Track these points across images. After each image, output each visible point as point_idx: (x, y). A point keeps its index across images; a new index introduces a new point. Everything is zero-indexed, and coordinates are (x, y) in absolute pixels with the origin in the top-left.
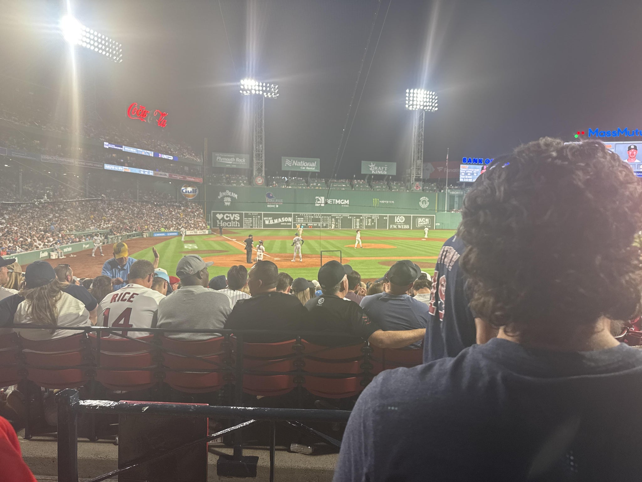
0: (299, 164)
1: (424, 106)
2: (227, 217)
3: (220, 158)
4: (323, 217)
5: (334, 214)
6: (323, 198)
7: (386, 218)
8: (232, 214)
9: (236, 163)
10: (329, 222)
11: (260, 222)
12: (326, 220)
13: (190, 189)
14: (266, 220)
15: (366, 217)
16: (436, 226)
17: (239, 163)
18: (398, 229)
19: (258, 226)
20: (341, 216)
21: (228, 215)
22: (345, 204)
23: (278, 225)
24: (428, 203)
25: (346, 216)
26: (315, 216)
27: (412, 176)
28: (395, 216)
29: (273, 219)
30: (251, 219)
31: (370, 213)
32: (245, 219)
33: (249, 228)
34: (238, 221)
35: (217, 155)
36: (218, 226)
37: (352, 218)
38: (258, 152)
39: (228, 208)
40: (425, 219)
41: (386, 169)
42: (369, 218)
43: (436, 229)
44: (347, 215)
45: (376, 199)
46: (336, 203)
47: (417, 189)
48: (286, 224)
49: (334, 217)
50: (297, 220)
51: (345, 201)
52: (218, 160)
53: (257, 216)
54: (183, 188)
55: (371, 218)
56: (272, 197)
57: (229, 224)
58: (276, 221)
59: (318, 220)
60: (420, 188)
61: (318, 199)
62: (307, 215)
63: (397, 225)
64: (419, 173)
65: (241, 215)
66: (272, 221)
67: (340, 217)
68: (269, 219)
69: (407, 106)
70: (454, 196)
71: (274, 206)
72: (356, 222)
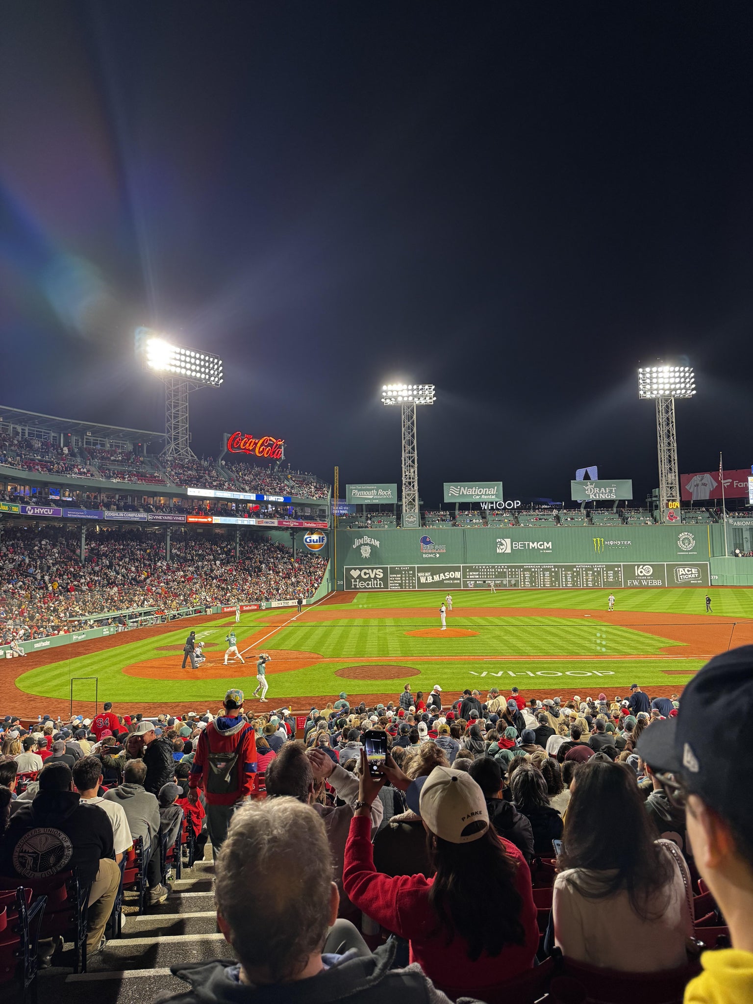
0: (471, 492)
1: (671, 390)
2: (365, 574)
3: (356, 491)
4: (510, 570)
5: (527, 565)
6: (508, 541)
7: (619, 569)
8: (372, 569)
9: (379, 497)
10: (520, 577)
11: (413, 580)
12: (515, 575)
13: (315, 537)
14: (422, 576)
15: (582, 568)
16: (711, 580)
17: (382, 497)
18: (641, 587)
19: (409, 586)
20: (541, 568)
21: (367, 571)
22: (545, 548)
23: (440, 583)
24: (693, 543)
25: (549, 567)
26: (498, 568)
27: (661, 499)
28: (636, 565)
29: (432, 575)
30: (400, 576)
31: (589, 562)
32: (391, 576)
33: (398, 588)
34: (380, 579)
35: (352, 487)
36: (353, 587)
37: (558, 570)
38: (408, 480)
39: (366, 561)
40: (690, 569)
41: (614, 492)
42: (587, 570)
43: (712, 585)
44: (550, 565)
45: (598, 539)
46: (531, 548)
47: (672, 520)
48: (452, 582)
49: (529, 570)
50: (469, 575)
51: (545, 543)
52: (354, 494)
53: (408, 571)
54: (306, 536)
55: (592, 569)
56: (430, 542)
57: (368, 584)
58: (436, 578)
59: (502, 575)
60: (676, 518)
61: (500, 542)
62: (484, 567)
63: (640, 580)
64: (674, 494)
65: (385, 570)
66: (431, 577)
67: (538, 568)
68: (426, 574)
69: (641, 392)
70: (742, 529)
71: (432, 556)
72: (566, 577)
